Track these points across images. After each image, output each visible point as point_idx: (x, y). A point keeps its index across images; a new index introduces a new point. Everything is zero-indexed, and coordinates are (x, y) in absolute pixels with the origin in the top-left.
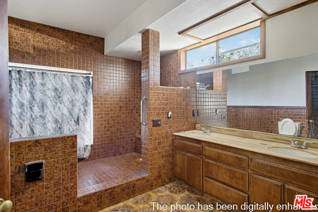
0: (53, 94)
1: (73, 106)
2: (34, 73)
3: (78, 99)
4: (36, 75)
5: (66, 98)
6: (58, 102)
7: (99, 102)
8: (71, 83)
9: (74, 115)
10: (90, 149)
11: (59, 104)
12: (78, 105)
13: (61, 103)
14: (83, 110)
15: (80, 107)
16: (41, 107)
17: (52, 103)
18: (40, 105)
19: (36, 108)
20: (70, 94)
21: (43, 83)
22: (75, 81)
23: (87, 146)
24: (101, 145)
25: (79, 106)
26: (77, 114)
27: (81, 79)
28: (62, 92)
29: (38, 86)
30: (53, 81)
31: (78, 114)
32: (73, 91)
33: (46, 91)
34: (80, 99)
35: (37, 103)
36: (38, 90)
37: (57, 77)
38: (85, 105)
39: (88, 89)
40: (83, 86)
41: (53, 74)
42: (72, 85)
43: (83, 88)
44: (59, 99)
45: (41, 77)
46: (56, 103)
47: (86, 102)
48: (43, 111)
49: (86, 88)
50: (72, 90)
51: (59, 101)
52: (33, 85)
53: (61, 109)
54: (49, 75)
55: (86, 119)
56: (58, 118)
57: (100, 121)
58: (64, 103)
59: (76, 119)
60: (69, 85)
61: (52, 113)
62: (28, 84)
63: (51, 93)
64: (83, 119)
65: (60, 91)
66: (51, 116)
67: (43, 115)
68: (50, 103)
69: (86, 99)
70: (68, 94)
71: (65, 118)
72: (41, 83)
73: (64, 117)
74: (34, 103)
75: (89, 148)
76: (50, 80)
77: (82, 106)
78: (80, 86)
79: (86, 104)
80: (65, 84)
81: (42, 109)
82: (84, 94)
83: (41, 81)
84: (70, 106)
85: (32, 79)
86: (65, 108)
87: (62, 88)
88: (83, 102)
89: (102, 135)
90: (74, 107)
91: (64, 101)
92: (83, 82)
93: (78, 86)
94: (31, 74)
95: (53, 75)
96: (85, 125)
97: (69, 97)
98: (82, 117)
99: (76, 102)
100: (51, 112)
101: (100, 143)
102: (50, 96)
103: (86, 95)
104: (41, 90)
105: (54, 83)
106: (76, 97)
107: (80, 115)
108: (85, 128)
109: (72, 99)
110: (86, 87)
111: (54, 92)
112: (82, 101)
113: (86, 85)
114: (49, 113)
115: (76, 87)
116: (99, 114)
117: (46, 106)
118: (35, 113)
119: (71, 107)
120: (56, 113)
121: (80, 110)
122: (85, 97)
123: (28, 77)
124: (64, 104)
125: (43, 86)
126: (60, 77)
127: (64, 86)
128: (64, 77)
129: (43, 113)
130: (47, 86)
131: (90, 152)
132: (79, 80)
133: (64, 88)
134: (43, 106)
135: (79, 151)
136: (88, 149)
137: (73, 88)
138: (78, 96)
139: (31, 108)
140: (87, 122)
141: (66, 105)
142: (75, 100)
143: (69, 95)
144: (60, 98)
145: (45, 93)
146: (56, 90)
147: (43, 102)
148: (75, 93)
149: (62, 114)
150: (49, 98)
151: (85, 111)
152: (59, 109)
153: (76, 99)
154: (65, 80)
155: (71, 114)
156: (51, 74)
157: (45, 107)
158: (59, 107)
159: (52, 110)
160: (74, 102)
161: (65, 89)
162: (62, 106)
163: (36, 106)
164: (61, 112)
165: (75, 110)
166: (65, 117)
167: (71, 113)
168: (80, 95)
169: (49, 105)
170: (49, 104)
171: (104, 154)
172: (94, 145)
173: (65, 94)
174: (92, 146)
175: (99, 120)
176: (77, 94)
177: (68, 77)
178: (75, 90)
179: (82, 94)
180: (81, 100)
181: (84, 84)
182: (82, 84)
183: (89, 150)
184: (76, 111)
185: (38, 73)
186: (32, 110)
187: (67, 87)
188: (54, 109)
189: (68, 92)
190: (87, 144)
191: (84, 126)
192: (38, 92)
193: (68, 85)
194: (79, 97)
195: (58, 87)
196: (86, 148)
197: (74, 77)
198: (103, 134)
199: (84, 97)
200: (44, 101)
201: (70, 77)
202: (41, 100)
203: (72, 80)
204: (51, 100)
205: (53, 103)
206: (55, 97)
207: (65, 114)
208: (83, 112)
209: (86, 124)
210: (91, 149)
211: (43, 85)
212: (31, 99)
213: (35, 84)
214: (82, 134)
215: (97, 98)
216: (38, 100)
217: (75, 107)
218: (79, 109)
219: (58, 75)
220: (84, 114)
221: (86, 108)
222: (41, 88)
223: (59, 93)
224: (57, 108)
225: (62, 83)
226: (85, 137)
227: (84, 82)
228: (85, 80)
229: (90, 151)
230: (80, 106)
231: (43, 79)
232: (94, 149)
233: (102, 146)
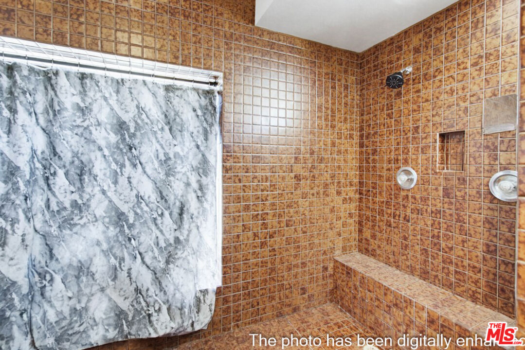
0: (113, 138)
1: (167, 175)
2: (56, 73)
3: (181, 154)
4: (62, 81)
5: (148, 151)
6: (127, 163)
7: (239, 162)
8: (164, 109)
9: (171, 199)
10: (214, 303)
11: (128, 169)
12: (183, 170)
13: (135, 166)
14: (195, 185)
15: (188, 178)
16: (77, 177)
17: (110, 166)
18: (73, 172)
19: (61, 181)
20: (160, 139)
21: (82, 105)
22: (176, 101)
23: (205, 292)
24: (243, 287)
25: (184, 174)
26: (179, 197)
27: (193, 97)
28: (138, 134)
29: (69, 114)
30: (113, 102)
31: (182, 196)
32: (170, 130)
33: (92, 129)
34: (188, 153)
35: (64, 166)
36: (68, 125)
37: (124, 90)
38: (201, 171)
39: (211, 125)
40: (198, 116)
41: (112, 79)
42: (166, 116)
43: (198, 124)
44: (129, 154)
45: (79, 88)
46: (122, 166)
47: (205, 161)
48: (81, 189)
49: (205, 123)
50: (167, 128)
51: (129, 159)
52: (53, 110)
53: (134, 181)
54: (102, 83)
55: (204, 210)
56: (124, 208)
57: (241, 219)
58: (144, 164)
59: (176, 211)
60: (159, 114)
61: (109, 194)
62: (40, 108)
63: (105, 137)
64: (196, 214)
65: (132, 130)
66: (107, 202)
67: (80, 202)
68: (104, 165)
69: (203, 155)
70: (156, 138)
71: (146, 208)
72: (78, 104)
73: (143, 205)
74: (55, 165)
75: (211, 298)
76: (105, 99)
77: (193, 173)
78: (190, 118)
79: (203, 168)
80: (147, 110)
81: (78, 184)
82: (200, 140)
83: (77, 99)
84: (159, 173)
85: (51, 92)
86: (144, 178)
87: (139, 121)
88: (195, 163)
89: (246, 260)
90: (171, 178)
91: (143, 161)
92: (197, 106)
93: (184, 117)
94: (50, 79)
95: (115, 83)
96: (200, 229)
97: (159, 148)
98: (193, 205)
99: (175, 162)
100: (104, 192)
101: (241, 282)
102: (103, 143)
103: (204, 141)
104: (78, 126)
105: (116, 107)
106: (178, 149)
107: (188, 200)
108: (201, 237)
109: (166, 154)
110: (205, 119)
111: (116, 134)
112: (193, 160)
113: (205, 114)
114: (99, 196)
115: (178, 120)
116: (239, 198)
117: (90, 174)
118: (57, 194)
119: (162, 176)
120: (120, 194)
121: (188, 184)
122: (202, 148)
123: (41, 88)
124: (143, 168)
125: (84, 115)
126: (133, 91)
127: (144, 116)
128: (144, 90)
129: (81, 197)
130: (92, 114)
131: (213, 312)
132: (186, 99)
133: (143, 120)
134: (81, 175)
135: (181, 314)
136: (208, 302)
137: (169, 123)
138: (184, 145)
139: (47, 179)
140: (206, 220)
141: (148, 170)
142: (175, 157)
143: (158, 142)
144: (133, 150)
145: (87, 135)
146: (121, 127)
147: (82, 162)
148: (174, 137)
149: (137, 196)
150: (100, 149)
151: (201, 188)
152: (130, 182)
153: (176, 155)
154: (147, 100)
155: (162, 197)
156: (106, 82)
157: (86, 177)
158: (129, 178)
159: (109, 186)
160: (170, 163)
161: (147, 124)
162: (137, 175)
163: (61, 173)
164: (135, 192)
165: (173, 184)
166: (147, 205)
167: (164, 194)
168: (187, 144)
169: (101, 170)
170: (99, 167)
171: (252, 314)
172: (225, 288)
173: (146, 140)
174: (219, 291)
175: (238, 214)
176: (179, 138)
177: (156, 89)
178: (174, 129)
179: (194, 141)
180: (191, 157)
181: (199, 113)
182: (195, 110)
183: (210, 305)
184: (177, 187)
185: (67, 74)
186: (48, 185)
187: (151, 118)
188: (116, 182)
189: (155, 132)
190: (203, 288)
191: (199, 232)
192: (68, 132)
193: (155, 113)
194: (186, 150)
195: (126, 117)
196: (202, 298)
197: (173, 92)
198: (250, 257)
199: (198, 147)
200: (84, 158)
201: (162, 92)
202: (76, 155)
203: (168, 100)
204: (105, 156)
205: (114, 166)
206: (118, 148)
207: (146, 198)
208: (195, 192)
209: (204, 225)
210: (217, 300)
211: (83, 111)
212: (47, 152)
213: (57, 108)
214: (190, 258)
215: (234, 152)
216: (67, 156)
217: (173, 175)
218: (186, 181)
219: (127, 85)
220: (198, 197)
221: (204, 181)
222: (79, 122)
223: (130, 137)
224: (123, 180)
225: (138, 107)
226: (201, 264)
227: (200, 105)
228: (204, 101)
229: (213, 307)
230: (189, 174)
231: (83, 93)
232: (226, 300)
233: (246, 291)
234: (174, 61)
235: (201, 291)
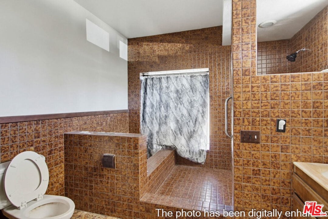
0: (175, 95)
1: (191, 107)
2: (161, 78)
3: (196, 100)
4: (163, 80)
5: (185, 99)
6: (179, 103)
7: (216, 102)
8: (190, 84)
9: (193, 116)
10: (206, 155)
11: (179, 105)
12: (197, 106)
13: (181, 104)
14: (201, 111)
15: (199, 109)
16: (166, 108)
17: (174, 104)
18: (165, 106)
19: (163, 109)
20: (189, 95)
21: (167, 86)
22: (194, 80)
23: (203, 151)
24: (219, 153)
25: (197, 107)
26: (196, 116)
27: (200, 78)
28: (182, 93)
29: (164, 89)
30: (175, 84)
31: (196, 115)
32: (192, 91)
33: (170, 93)
34: (198, 99)
35: (163, 105)
36: (164, 92)
37: (178, 79)
38: (203, 106)
39: (207, 88)
40: (202, 85)
41: (175, 77)
42: (191, 86)
43: (202, 88)
44: (180, 100)
45: (167, 81)
46: (178, 104)
47: (204, 102)
48: (167, 111)
49: (205, 87)
50: (191, 91)
51: (180, 102)
52: (161, 88)
53: (181, 109)
54: (172, 78)
55: (204, 121)
56: (178, 118)
57: (217, 125)
58: (184, 104)
59: (194, 120)
60: (189, 86)
61: (174, 113)
62: (158, 88)
63: (173, 95)
64: (201, 122)
65: (180, 92)
66: (173, 116)
67: (167, 115)
68: (173, 104)
69: (204, 100)
70: (188, 95)
71: (184, 119)
72: (166, 86)
73: (184, 117)
74: (161, 104)
75: (205, 153)
76: (173, 83)
77: (201, 107)
78: (199, 86)
79: (204, 105)
80: (184, 85)
81: (166, 110)
82: (203, 94)
83: (166, 84)
84: (189, 107)
85: (160, 83)
86: (184, 108)
87: (182, 89)
88: (201, 103)
89: (220, 142)
90: (193, 109)
91: (183, 103)
92: (201, 81)
93: (197, 86)
94: (160, 80)
95: (176, 78)
97: (189, 98)
98: (200, 118)
99: (194, 103)
100: (173, 113)
101: (218, 151)
102: (172, 97)
103: (204, 95)
104: (166, 93)
105: (176, 85)
106: (195, 98)
107: (198, 117)
108: (203, 131)
109: (191, 100)
110: (205, 86)
111: (176, 94)
112: (200, 102)
113: (204, 84)
114: (171, 113)
115: (195, 87)
116: (216, 117)
117: (169, 107)
118: (162, 112)
119: (190, 108)
120: (177, 113)
121: (199, 111)
122: (203, 97)
123: (158, 82)
124: (184, 105)
125: (168, 89)
126: (180, 79)
127: (184, 87)
128: (184, 78)
129: (167, 114)
130: (170, 88)
131: (205, 158)
132: (198, 79)
133: (183, 89)
134: (167, 107)
135: (193, 154)
136: (204, 154)
137: (192, 89)
138: (197, 96)
139: (160, 108)
140: (205, 125)
141: (185, 106)
142: (194, 101)
143: (188, 96)
144: (181, 99)
145: (168, 95)
146: (177, 91)
147: (167, 103)
148: (193, 94)
149: (182, 114)
150: (172, 99)
151: (203, 112)
152: (180, 110)
153: (194, 100)
154: (185, 82)
155: (190, 115)
156: (173, 78)
157: (168, 108)
158: (180, 108)
159: (174, 111)
160: (192, 103)
161: (184, 90)
162: (182, 107)
163: (163, 106)
164: (181, 113)
165: (193, 110)
166: (185, 118)
167: (190, 114)
168: (198, 96)
169: (172, 106)
170: (172, 105)
171: (223, 165)
172: (210, 151)
173: (184, 95)
174: (207, 152)
175: (216, 123)
176: (195, 94)
177: (187, 77)
178: (193, 91)
179: (201, 94)
180: (200, 100)
181: (202, 84)
182: (201, 83)
183: (204, 156)
184: (195, 112)
185: (164, 78)
186: (160, 110)
187: (186, 88)
188: (176, 110)
189: (187, 93)
190: (202, 149)
191: (202, 129)
192: (164, 94)
193: (187, 86)
194: (198, 98)
195: (179, 88)
196: (202, 152)
197: (193, 77)
198: (221, 141)
199: (202, 97)
200: (168, 102)
201: (189, 78)
202: (166, 101)
203: (191, 81)
204: (173, 101)
205: (175, 104)
206: (177, 98)
207: (184, 115)
208: (201, 114)
209: (204, 127)
210: (207, 155)
211: (168, 88)
212: (160, 101)
213: (162, 88)
214: (197, 137)
215: (214, 98)
216: (164, 101)
217: (193, 108)
218: (198, 110)
219: (179, 78)
220: (202, 116)
221: (204, 110)
222: (166, 91)
223: (180, 95)
224: (178, 109)
225: (182, 85)
226: (202, 141)
227: (203, 81)
228: (204, 79)
229: (206, 157)
230: (199, 107)
231: (168, 82)
232: (211, 156)
233: (220, 155)
234: (191, 68)
235: (201, 150)
